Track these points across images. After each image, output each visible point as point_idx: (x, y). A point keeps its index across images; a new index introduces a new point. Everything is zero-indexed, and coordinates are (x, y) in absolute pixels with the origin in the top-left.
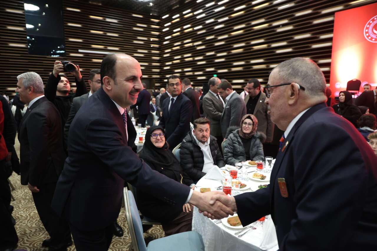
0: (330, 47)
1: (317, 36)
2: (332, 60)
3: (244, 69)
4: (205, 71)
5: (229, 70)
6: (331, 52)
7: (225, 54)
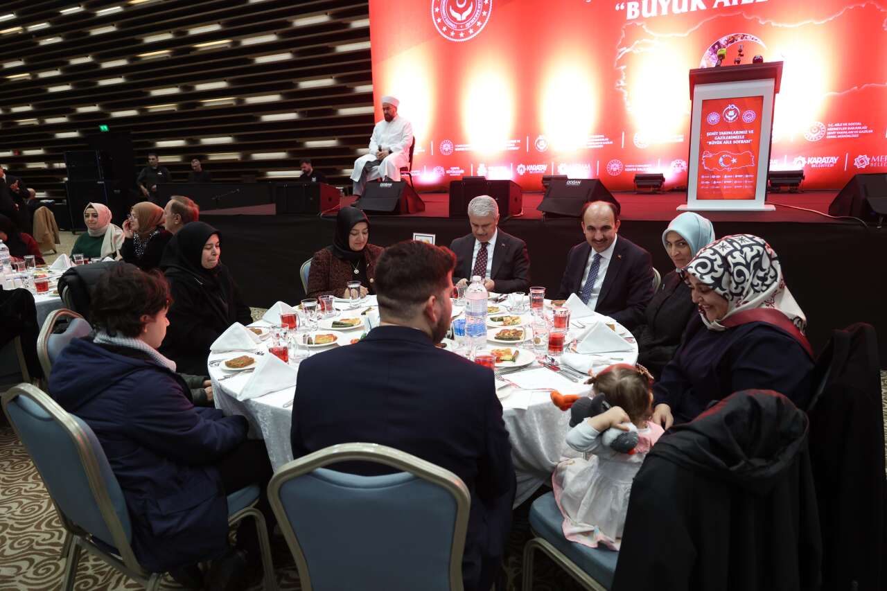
0: (367, 54)
1: (344, 20)
2: (374, 88)
3: (181, 107)
4: (73, 114)
5: (141, 110)
6: (369, 65)
7: (122, 62)
